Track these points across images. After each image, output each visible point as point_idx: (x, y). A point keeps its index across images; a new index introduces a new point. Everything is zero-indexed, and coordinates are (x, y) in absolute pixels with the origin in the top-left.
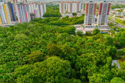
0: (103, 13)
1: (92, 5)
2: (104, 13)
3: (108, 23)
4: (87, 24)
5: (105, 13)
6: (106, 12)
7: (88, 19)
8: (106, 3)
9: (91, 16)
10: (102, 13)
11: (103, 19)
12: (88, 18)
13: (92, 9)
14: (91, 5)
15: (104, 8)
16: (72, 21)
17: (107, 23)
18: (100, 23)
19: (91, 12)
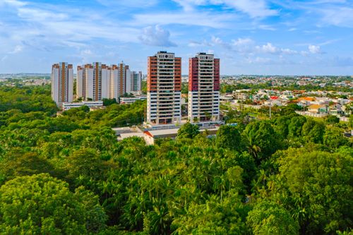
0: (201, 84)
1: (168, 60)
2: (205, 84)
3: (221, 116)
4: (157, 121)
5: (208, 84)
6: (210, 81)
7: (158, 104)
8: (207, 58)
9: (168, 95)
10: (199, 85)
11: (204, 104)
12: (158, 100)
13: (169, 74)
14: (165, 60)
15: (204, 71)
16: (103, 120)
17: (218, 114)
18: (199, 117)
19: (168, 81)
